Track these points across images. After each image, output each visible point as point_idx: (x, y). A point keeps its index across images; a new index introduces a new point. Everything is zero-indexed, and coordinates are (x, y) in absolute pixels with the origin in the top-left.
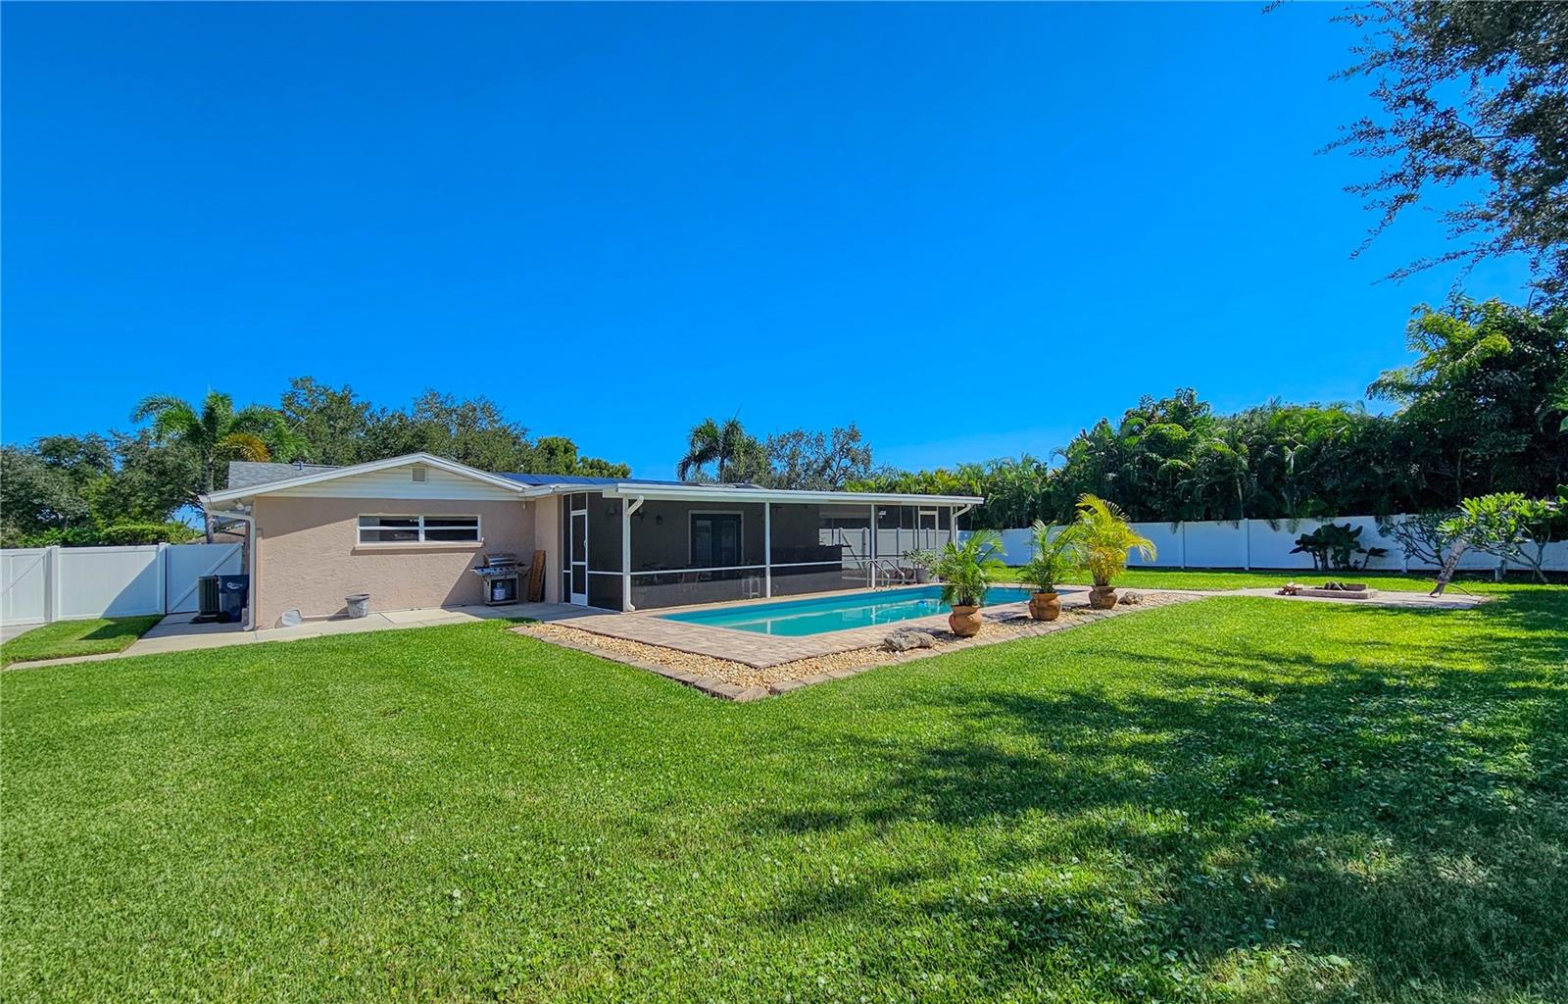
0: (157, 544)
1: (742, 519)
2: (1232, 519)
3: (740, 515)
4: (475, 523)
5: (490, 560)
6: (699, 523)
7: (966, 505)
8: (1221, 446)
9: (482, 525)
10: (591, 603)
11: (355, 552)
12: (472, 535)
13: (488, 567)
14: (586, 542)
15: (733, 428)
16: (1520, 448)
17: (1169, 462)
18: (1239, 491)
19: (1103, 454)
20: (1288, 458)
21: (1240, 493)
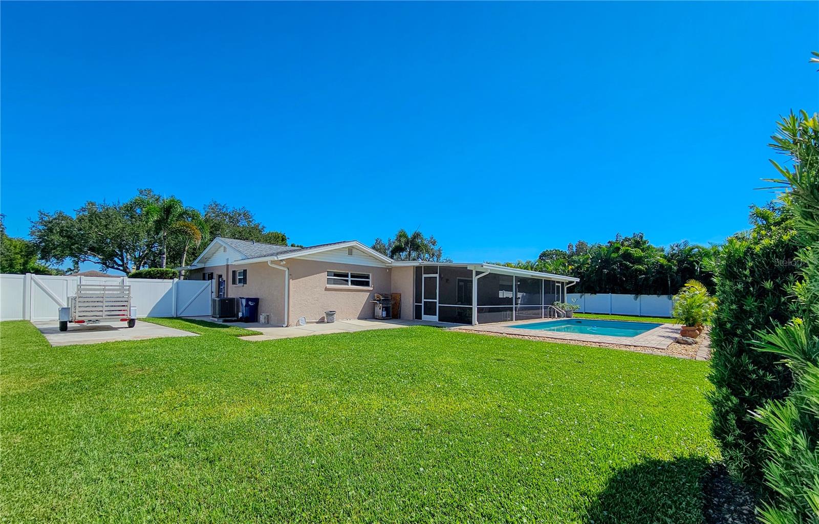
0: (173, 279)
2: (667, 294)
4: (368, 277)
7: (573, 282)
8: (663, 261)
9: (373, 280)
11: (326, 289)
12: (367, 284)
14: (437, 290)
15: (417, 235)
17: (636, 266)
18: (669, 282)
19: (600, 261)
20: (696, 268)
21: (669, 283)
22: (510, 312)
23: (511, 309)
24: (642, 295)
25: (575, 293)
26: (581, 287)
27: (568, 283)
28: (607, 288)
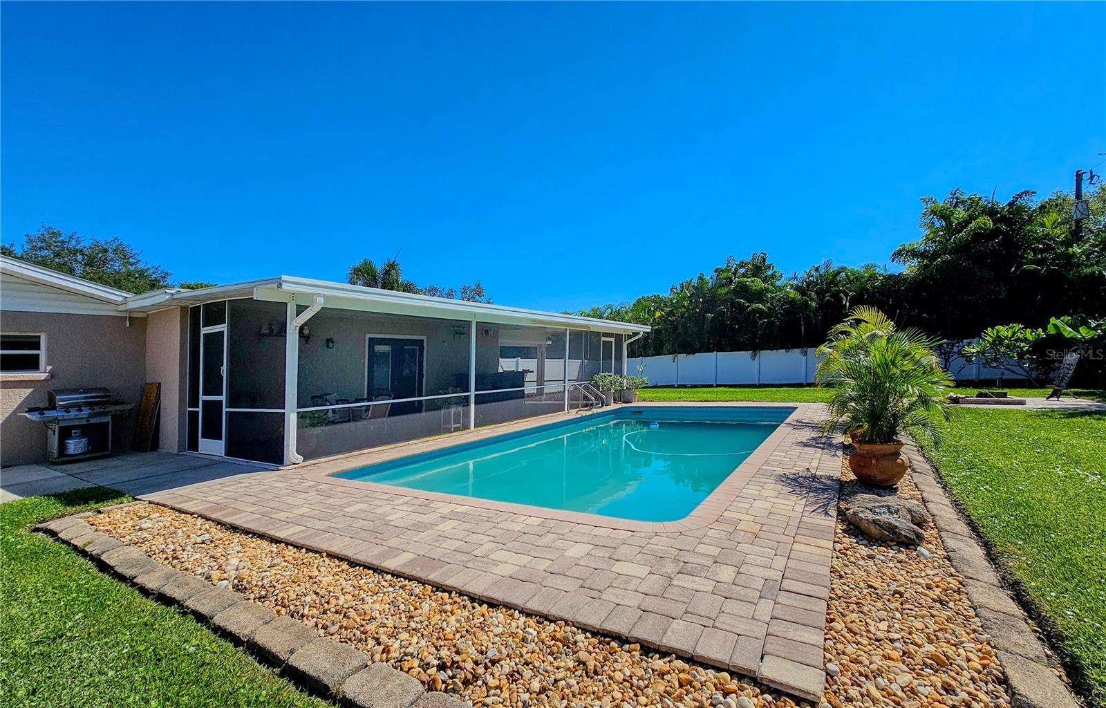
1: (425, 345)
3: (423, 340)
4: (36, 345)
5: (57, 397)
6: (378, 348)
7: (638, 333)
8: (793, 294)
10: (229, 452)
12: (32, 364)
13: (54, 408)
14: (224, 368)
16: (1001, 295)
17: (754, 306)
18: (803, 327)
19: (701, 300)
20: (844, 302)
21: (803, 329)
22: (460, 409)
23: (466, 401)
24: (761, 352)
25: (665, 355)
26: (673, 345)
27: (630, 337)
28: (710, 344)
